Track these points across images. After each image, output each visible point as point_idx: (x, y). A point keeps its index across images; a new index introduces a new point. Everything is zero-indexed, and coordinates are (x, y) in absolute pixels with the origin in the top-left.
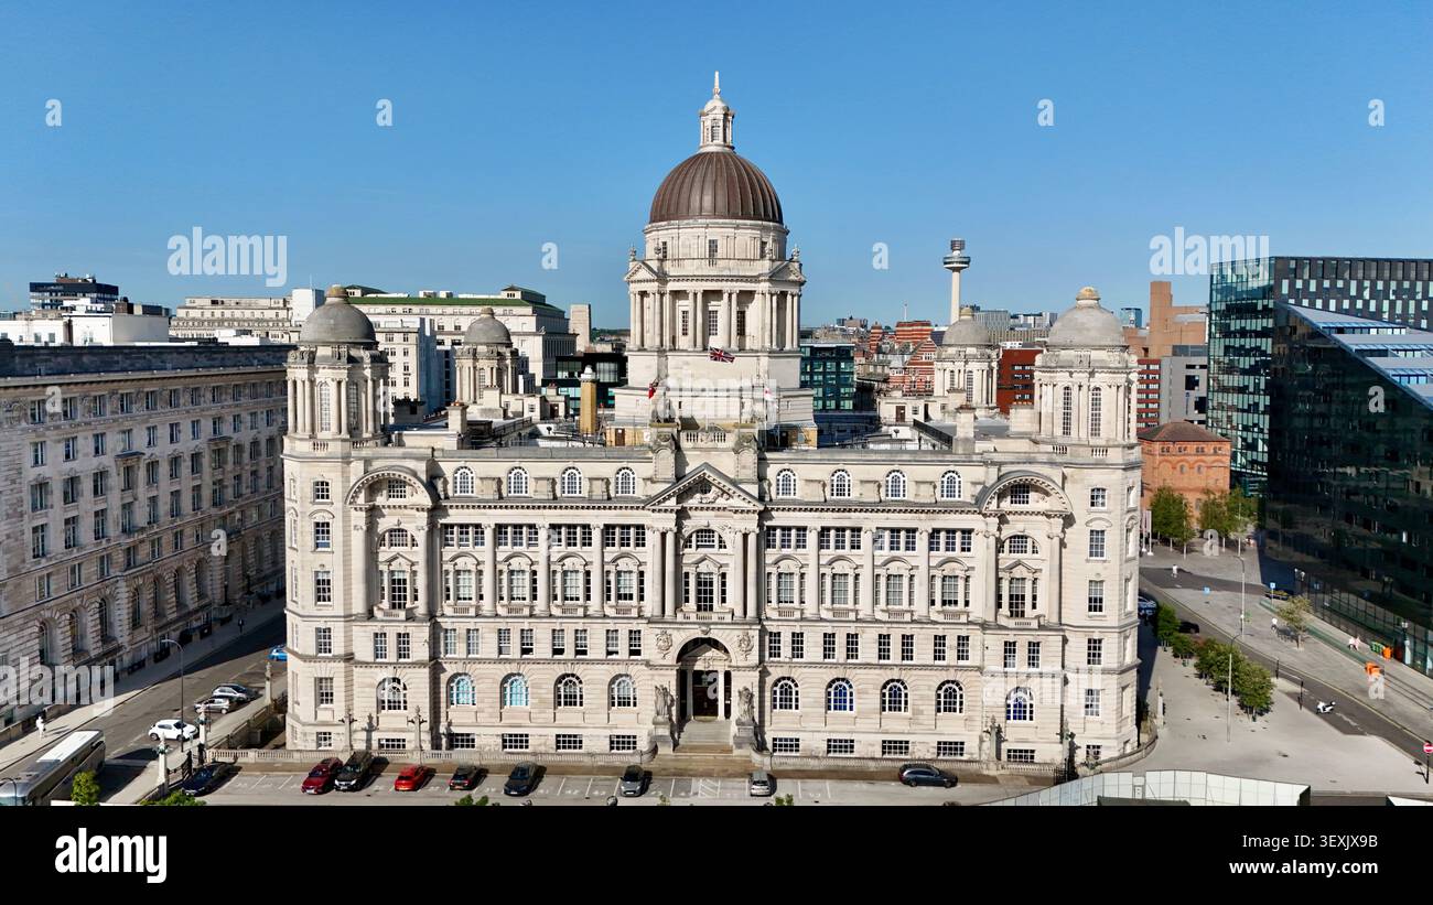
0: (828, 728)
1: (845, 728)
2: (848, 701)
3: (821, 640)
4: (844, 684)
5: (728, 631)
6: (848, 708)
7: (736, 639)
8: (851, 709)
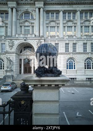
0: (68, 74)
1: (73, 74)
2: (73, 66)
3: (64, 45)
4: (72, 60)
5: (33, 40)
6: (73, 68)
7: (36, 43)
8: (75, 68)
